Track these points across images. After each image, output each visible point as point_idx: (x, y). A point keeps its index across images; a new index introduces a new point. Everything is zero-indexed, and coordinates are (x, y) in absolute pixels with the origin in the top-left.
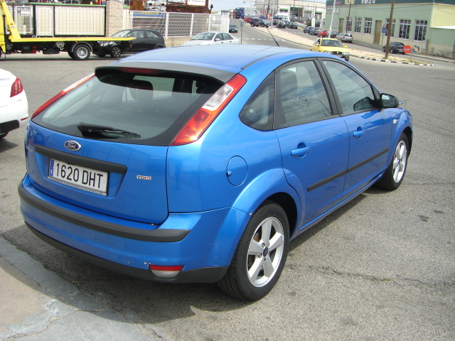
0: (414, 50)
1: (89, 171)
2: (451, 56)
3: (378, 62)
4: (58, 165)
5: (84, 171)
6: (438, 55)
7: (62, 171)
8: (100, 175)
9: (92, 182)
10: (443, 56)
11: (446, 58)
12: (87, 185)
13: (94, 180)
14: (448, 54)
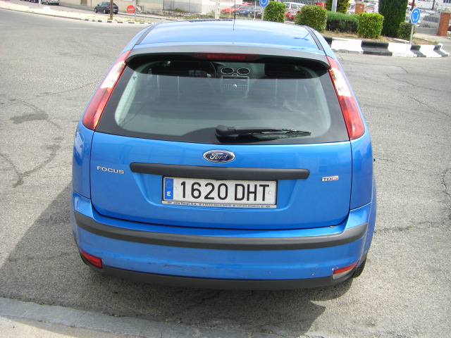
0: (137, 9)
1: (245, 183)
2: (162, 14)
3: (104, 23)
4: (183, 184)
5: (237, 185)
6: (149, 13)
7: (193, 190)
8: (264, 186)
9: (252, 196)
10: (153, 14)
11: (157, 15)
12: (245, 201)
13: (255, 193)
14: (159, 11)
